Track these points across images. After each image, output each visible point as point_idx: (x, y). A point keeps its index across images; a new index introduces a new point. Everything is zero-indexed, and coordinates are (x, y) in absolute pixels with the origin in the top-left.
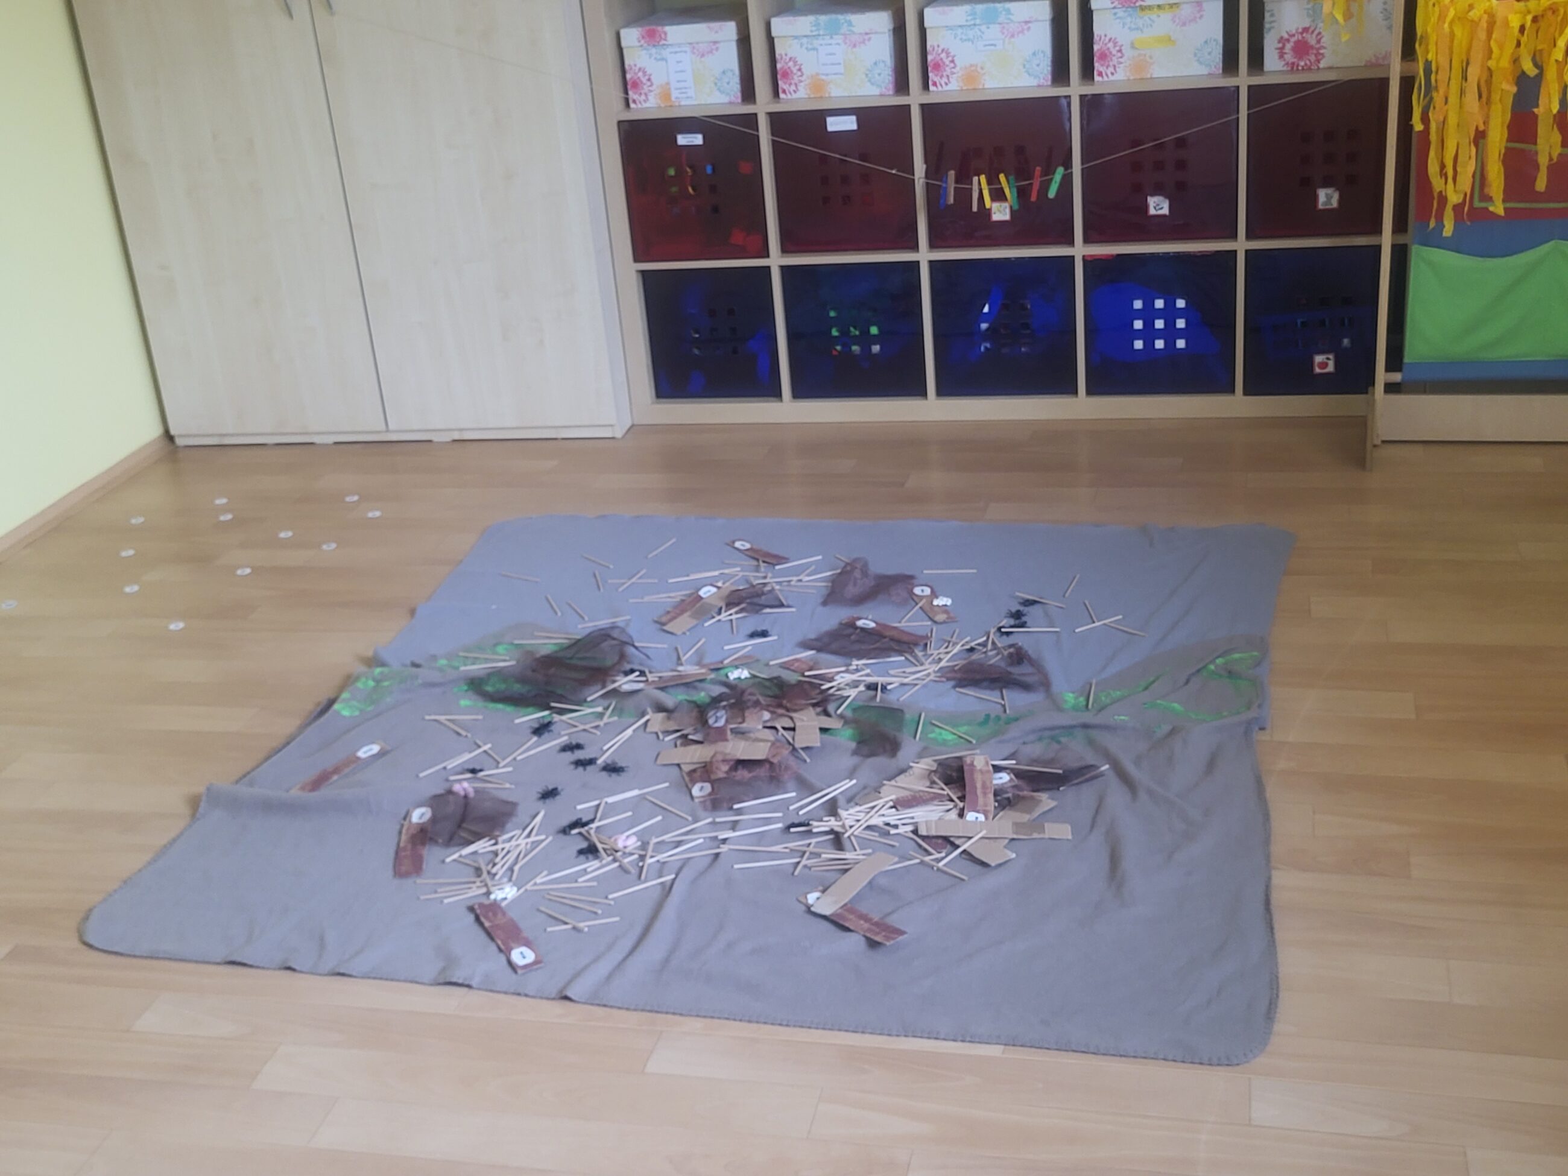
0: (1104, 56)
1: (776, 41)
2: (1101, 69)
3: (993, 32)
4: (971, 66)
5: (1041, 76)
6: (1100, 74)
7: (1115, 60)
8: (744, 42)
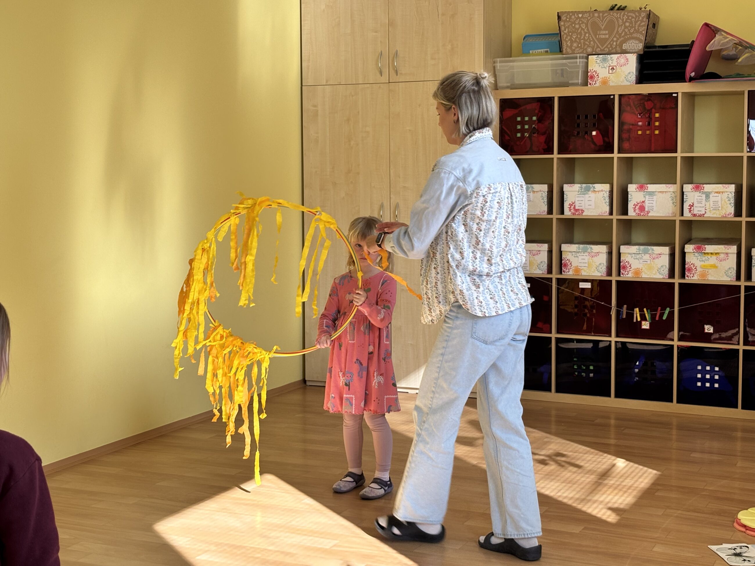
0: (690, 270)
1: (563, 252)
2: (688, 275)
3: (647, 257)
4: (637, 268)
5: (664, 275)
6: (688, 276)
7: (694, 272)
8: (550, 252)
